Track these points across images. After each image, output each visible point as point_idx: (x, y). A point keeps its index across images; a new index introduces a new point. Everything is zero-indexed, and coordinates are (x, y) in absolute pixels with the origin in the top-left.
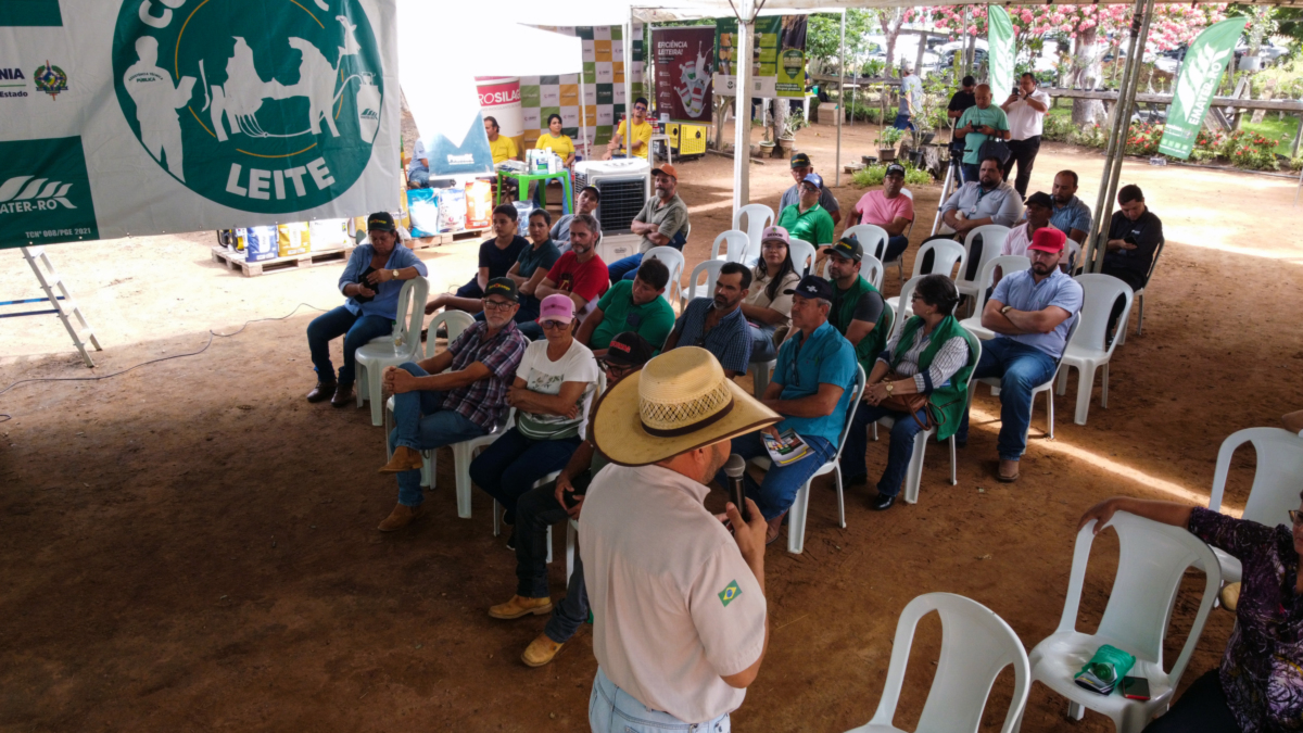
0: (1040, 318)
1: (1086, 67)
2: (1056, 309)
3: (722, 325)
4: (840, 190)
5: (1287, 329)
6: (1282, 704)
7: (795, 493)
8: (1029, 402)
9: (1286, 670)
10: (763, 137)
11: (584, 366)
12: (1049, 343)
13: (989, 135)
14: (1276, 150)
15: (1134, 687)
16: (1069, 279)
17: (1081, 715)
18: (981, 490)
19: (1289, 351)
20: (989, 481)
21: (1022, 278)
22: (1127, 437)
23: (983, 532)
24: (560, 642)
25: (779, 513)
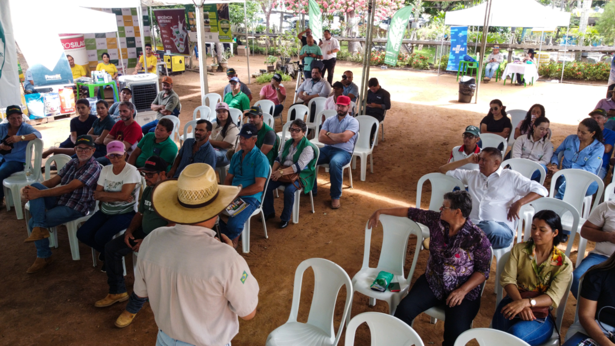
0: (342, 136)
1: (352, 27)
2: (349, 132)
3: (201, 150)
4: (251, 85)
5: (439, 134)
6: (449, 283)
7: (243, 225)
8: (341, 173)
9: (449, 269)
10: (212, 62)
11: (133, 176)
12: (347, 146)
13: (314, 58)
14: (428, 61)
15: (394, 287)
16: (353, 118)
17: (374, 304)
18: (325, 214)
19: (439, 143)
20: (328, 210)
21: (334, 119)
22: (382, 184)
23: (328, 232)
24: (135, 313)
25: (237, 235)
